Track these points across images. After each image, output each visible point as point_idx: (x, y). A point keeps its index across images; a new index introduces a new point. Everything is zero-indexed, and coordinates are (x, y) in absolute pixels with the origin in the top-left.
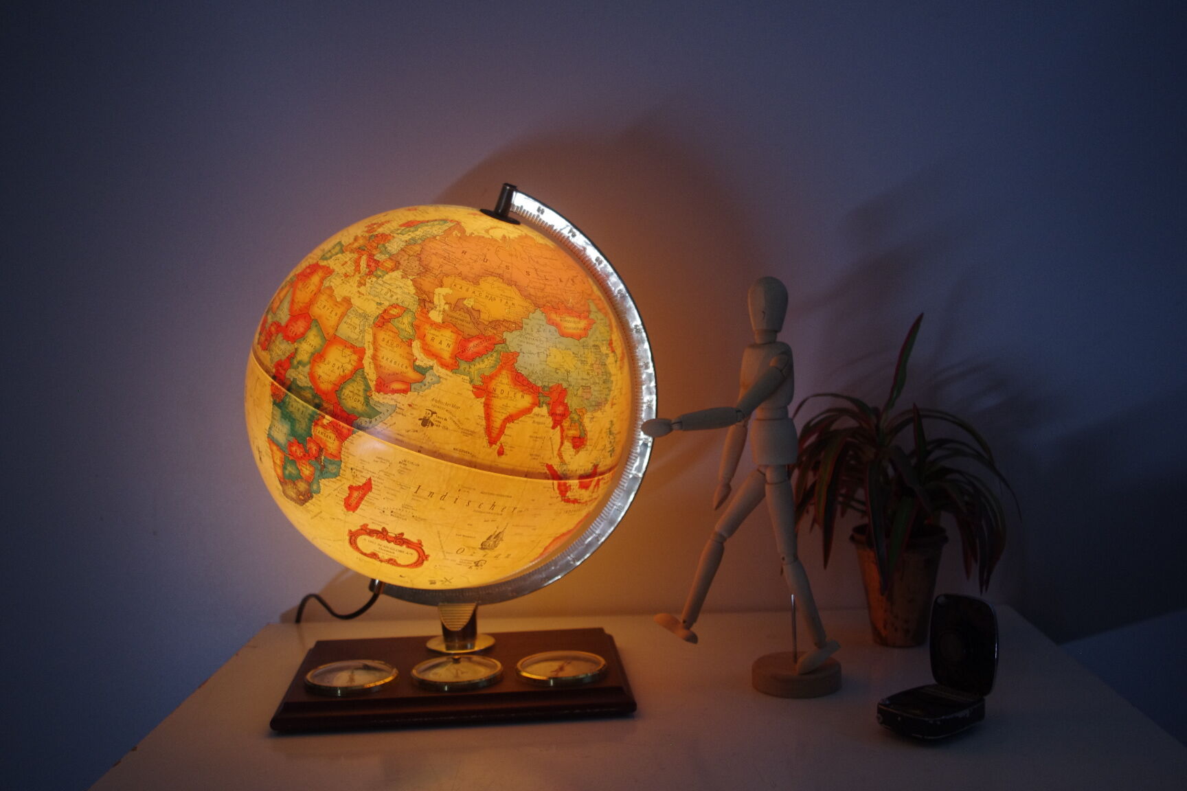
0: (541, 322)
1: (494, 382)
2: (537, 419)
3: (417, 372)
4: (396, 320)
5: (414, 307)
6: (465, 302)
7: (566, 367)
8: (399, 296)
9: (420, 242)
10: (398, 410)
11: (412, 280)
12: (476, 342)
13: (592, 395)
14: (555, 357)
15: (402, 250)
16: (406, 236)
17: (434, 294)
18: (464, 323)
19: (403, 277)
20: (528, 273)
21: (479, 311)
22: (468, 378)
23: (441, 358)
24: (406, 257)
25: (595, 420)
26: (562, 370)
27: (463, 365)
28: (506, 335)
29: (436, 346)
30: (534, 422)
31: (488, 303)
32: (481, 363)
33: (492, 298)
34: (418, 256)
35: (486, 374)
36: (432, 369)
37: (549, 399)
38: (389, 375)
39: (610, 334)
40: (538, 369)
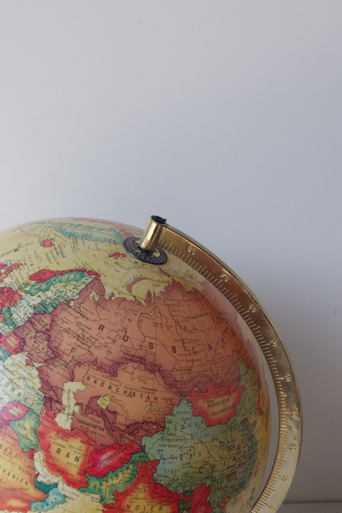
0: (186, 416)
1: (128, 498)
3: (39, 489)
4: (17, 423)
5: (38, 408)
6: (99, 402)
7: (212, 461)
8: (21, 391)
9: (50, 309)
11: (38, 369)
12: (109, 454)
13: (237, 479)
14: (200, 453)
15: (29, 321)
16: (34, 297)
17: (63, 390)
18: (97, 430)
19: (27, 364)
20: (174, 349)
21: (115, 413)
22: (98, 496)
23: (68, 473)
24: (33, 333)
25: (237, 502)
26: (207, 467)
27: (93, 482)
28: (147, 442)
29: (62, 460)
31: (125, 400)
32: (114, 478)
33: (132, 395)
34: (47, 332)
35: (119, 491)
36: (57, 487)
37: (190, 504)
38: (6, 489)
39: (258, 392)
40: (179, 475)
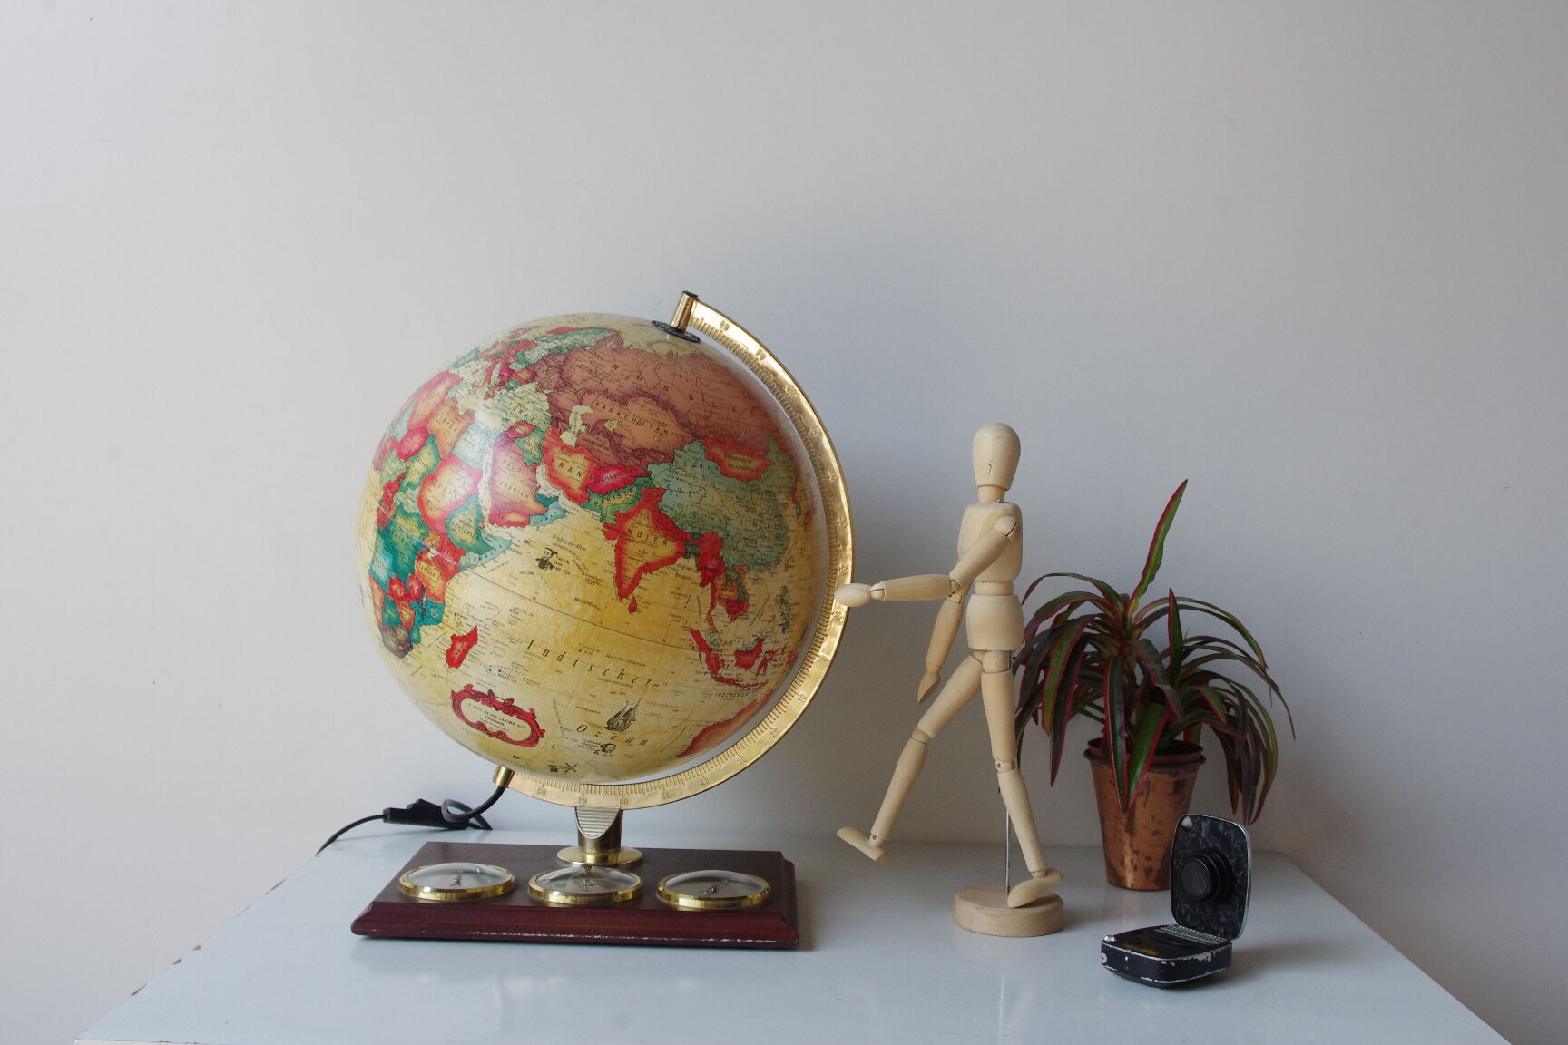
0: (698, 456)
1: (630, 522)
2: (681, 572)
3: (539, 502)
4: (522, 440)
5: (544, 427)
6: (606, 425)
7: (725, 512)
8: (528, 412)
9: (565, 351)
10: (512, 546)
11: (547, 395)
12: (613, 472)
13: (758, 551)
14: (712, 499)
15: (543, 359)
16: (550, 344)
17: (570, 412)
18: (602, 450)
19: (537, 391)
20: (691, 397)
21: (622, 436)
22: (598, 515)
23: (569, 488)
24: (546, 367)
25: (760, 582)
26: (720, 516)
27: (595, 498)
28: (652, 468)
29: (564, 474)
30: (677, 575)
31: (634, 427)
32: (616, 497)
33: (641, 423)
34: (560, 369)
35: (621, 512)
36: (557, 500)
37: (698, 549)
38: (506, 503)
39: (794, 480)
40: (688, 511)
